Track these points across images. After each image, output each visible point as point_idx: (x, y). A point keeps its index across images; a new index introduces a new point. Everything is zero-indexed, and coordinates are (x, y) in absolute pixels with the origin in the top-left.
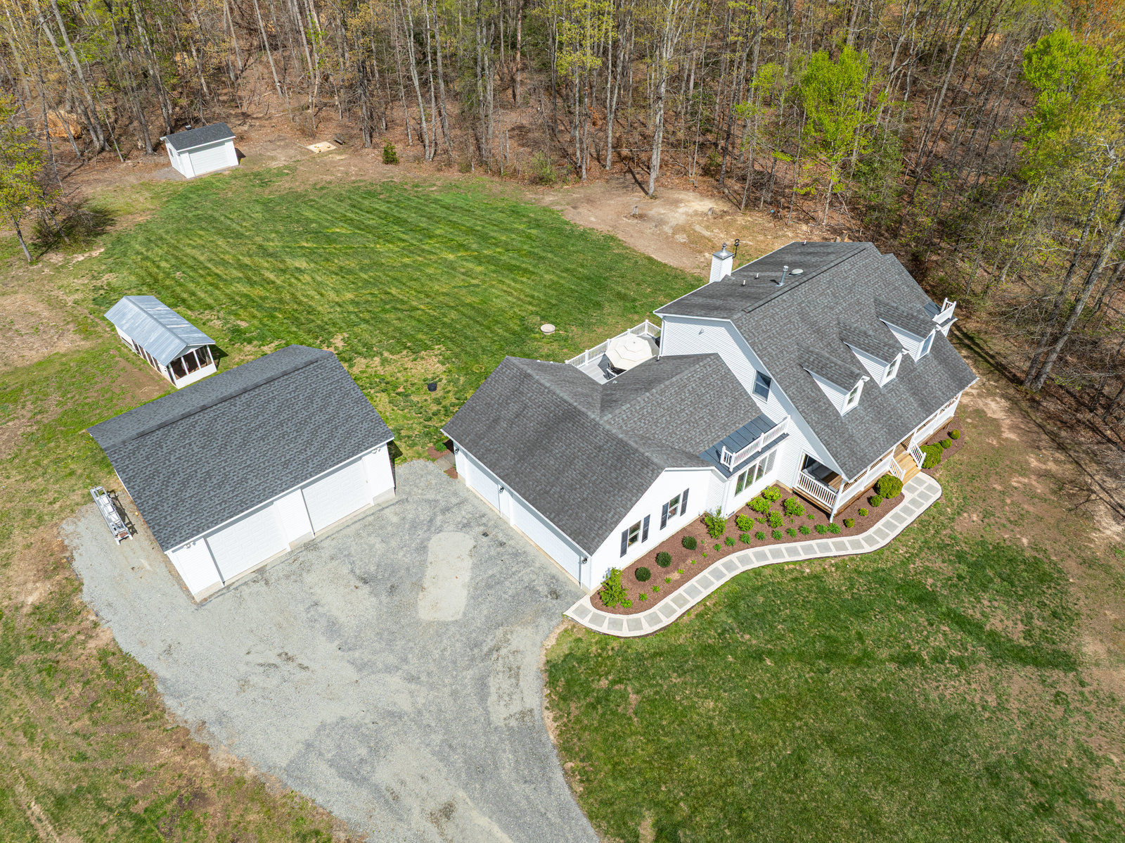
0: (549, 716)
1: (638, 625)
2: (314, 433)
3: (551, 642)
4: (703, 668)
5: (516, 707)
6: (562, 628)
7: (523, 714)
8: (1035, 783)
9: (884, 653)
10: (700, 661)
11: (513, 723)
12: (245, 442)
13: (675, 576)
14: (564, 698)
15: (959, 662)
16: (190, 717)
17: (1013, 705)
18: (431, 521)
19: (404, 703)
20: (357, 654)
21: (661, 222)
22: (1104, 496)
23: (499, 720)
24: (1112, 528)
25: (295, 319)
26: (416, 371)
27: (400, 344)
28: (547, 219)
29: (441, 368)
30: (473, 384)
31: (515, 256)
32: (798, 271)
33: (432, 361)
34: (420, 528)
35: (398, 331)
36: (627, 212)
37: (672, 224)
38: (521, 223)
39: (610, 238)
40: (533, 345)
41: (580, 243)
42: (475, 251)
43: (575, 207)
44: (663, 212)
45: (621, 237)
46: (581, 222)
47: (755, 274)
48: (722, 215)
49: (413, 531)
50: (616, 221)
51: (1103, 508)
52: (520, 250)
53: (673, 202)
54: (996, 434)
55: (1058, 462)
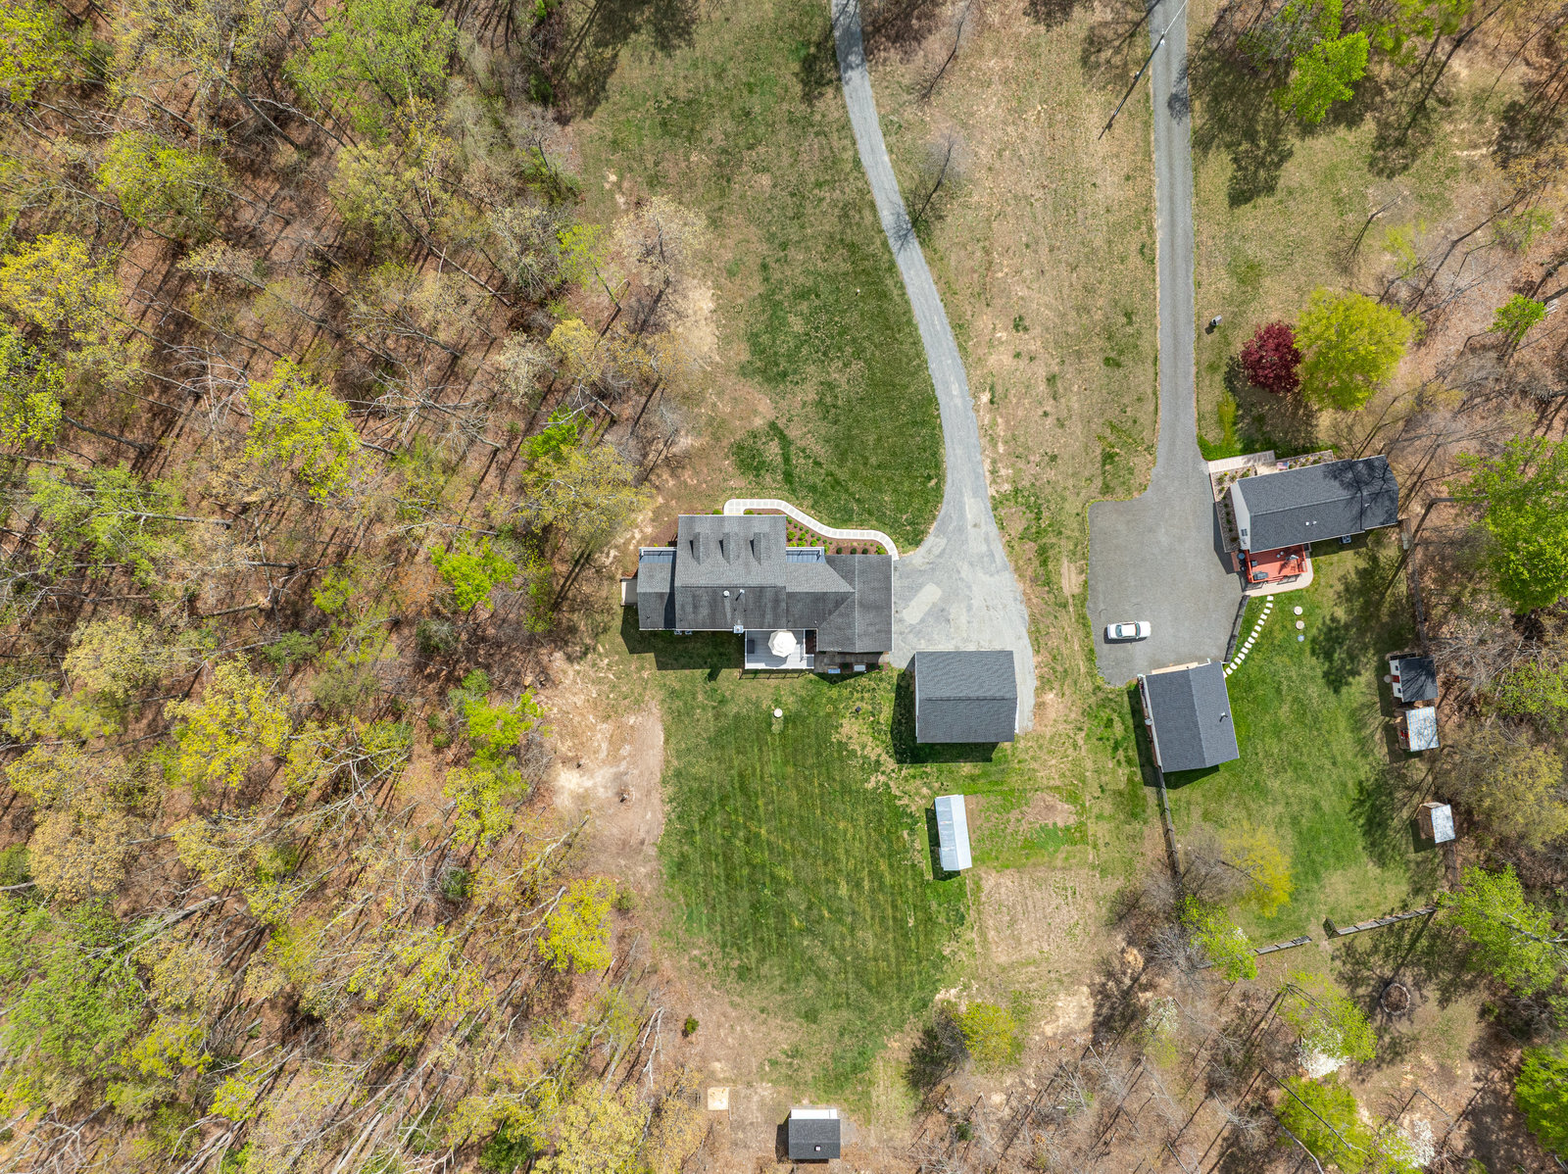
0: (930, 531)
1: (881, 537)
3: (911, 553)
4: (877, 510)
5: (937, 540)
7: (937, 537)
8: (827, 412)
9: (822, 471)
10: (875, 512)
11: (941, 536)
14: (923, 532)
16: (1023, 608)
20: (968, 593)
21: (618, 777)
22: (665, 452)
23: (945, 541)
24: (685, 442)
25: (880, 820)
26: (856, 728)
27: (848, 757)
28: (673, 838)
29: (844, 721)
30: (840, 699)
31: (732, 801)
32: (726, 593)
33: (844, 730)
34: (917, 631)
35: (842, 769)
36: (623, 807)
37: (614, 770)
38: (693, 844)
39: (664, 781)
40: (793, 707)
41: (686, 789)
42: (746, 827)
43: (642, 843)
44: (602, 790)
45: (658, 777)
46: (660, 816)
47: (729, 615)
48: (571, 759)
49: (920, 632)
50: (640, 800)
51: (675, 450)
52: (723, 807)
53: (582, 799)
54: (666, 505)
55: (659, 476)
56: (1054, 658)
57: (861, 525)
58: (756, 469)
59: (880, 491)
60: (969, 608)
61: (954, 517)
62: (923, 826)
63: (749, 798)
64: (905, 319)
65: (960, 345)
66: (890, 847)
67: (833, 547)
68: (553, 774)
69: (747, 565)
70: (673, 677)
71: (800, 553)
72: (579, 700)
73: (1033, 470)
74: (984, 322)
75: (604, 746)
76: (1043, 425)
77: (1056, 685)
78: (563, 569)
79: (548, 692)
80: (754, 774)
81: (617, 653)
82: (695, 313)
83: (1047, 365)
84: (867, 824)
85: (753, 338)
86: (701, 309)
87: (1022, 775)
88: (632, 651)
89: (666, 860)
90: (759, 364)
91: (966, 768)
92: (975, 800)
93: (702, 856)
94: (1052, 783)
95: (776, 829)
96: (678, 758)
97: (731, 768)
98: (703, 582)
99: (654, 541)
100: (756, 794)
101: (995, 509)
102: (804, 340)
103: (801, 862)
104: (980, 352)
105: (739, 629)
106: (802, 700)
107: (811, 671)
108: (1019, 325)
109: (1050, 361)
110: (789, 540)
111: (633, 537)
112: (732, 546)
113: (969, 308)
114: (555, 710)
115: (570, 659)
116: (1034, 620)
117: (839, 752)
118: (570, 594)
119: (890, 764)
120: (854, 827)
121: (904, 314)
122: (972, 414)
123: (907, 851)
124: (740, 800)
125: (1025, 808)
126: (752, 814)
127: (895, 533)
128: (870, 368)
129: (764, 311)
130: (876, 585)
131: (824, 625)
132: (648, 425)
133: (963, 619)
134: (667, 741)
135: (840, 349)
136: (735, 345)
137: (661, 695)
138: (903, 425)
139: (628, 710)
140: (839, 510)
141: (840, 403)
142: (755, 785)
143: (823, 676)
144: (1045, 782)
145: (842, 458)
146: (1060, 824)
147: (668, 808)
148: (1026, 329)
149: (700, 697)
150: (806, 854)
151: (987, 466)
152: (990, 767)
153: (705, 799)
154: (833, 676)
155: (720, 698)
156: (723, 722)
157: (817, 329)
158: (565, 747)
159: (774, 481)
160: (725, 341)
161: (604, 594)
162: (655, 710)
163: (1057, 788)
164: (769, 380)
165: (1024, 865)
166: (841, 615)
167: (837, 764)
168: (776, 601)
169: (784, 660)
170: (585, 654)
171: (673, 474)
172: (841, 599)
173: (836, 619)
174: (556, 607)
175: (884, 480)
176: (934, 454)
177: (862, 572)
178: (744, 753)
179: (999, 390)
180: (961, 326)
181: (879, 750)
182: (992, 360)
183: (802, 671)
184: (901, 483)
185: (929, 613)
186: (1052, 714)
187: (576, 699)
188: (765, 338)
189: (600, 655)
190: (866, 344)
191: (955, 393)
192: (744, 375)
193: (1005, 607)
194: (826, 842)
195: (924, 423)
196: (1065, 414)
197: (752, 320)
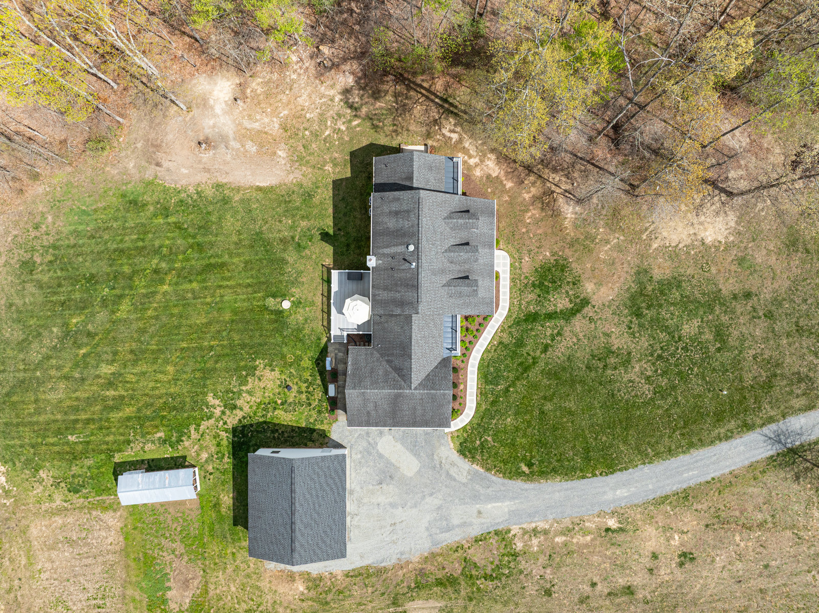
0: (474, 466)
1: (468, 414)
3: (452, 445)
4: (497, 410)
5: (465, 474)
6: (449, 438)
9: (538, 353)
10: (495, 408)
11: (469, 477)
13: (462, 387)
14: (473, 457)
16: (393, 561)
19: (438, 502)
20: (409, 504)
21: (224, 139)
22: (558, 190)
23: (465, 481)
24: (569, 211)
25: (175, 408)
26: (270, 385)
27: (240, 377)
28: (162, 196)
29: (277, 373)
30: (300, 369)
31: (196, 255)
32: (411, 248)
33: (267, 373)
34: (370, 450)
35: (227, 370)
36: (194, 144)
37: (231, 136)
38: (155, 215)
39: (218, 186)
40: (292, 320)
41: (210, 208)
42: (171, 269)
43: (158, 164)
44: (211, 123)
45: (223, 180)
46: (184, 182)
47: (387, 251)
48: (243, 92)
49: (369, 453)
50: (200, 162)
51: (561, 200)
52: (191, 247)
53: (204, 103)
54: (504, 191)
55: (534, 184)
56: (340, 592)
57: (482, 393)
58: (541, 285)
59: (516, 414)
60: (393, 505)
61: (489, 491)
62: (168, 453)
63: (200, 273)
64: (695, 440)
65: (667, 497)
66: (147, 418)
67: (459, 363)
68: (229, 75)
69: (443, 271)
70: (325, 195)
71: (454, 330)
72: (303, 100)
73: (537, 571)
74: (690, 521)
75: (256, 126)
76: (583, 582)
77: (312, 594)
78: (439, 86)
79: (312, 71)
80: (223, 279)
81: (351, 139)
82: (701, 223)
83: (644, 587)
84: (171, 395)
85: (675, 282)
86: (705, 230)
87: (220, 556)
88: (353, 154)
89: (140, 188)
90: (650, 288)
91: (227, 499)
92: (195, 506)
93: (143, 225)
94: (212, 587)
95: (167, 301)
96: (242, 201)
97: (231, 255)
98: (425, 221)
99: (467, 177)
100: (204, 281)
101: (497, 533)
102: (674, 334)
103: (134, 326)
104: (660, 518)
105: (372, 262)
106: (299, 330)
107: (329, 339)
108: (686, 558)
109: (648, 589)
110: (466, 318)
111: (470, 157)
112: (463, 255)
113: (705, 507)
114: (294, 76)
115: (346, 92)
116: (380, 572)
117: (245, 368)
118: (412, 93)
119: (233, 420)
120: (169, 382)
121: (700, 440)
122: (596, 510)
123: (143, 436)
124: (198, 264)
125: (186, 558)
126: (184, 276)
127: (473, 428)
128: (646, 404)
129: (704, 294)
130: (419, 412)
131: (376, 355)
132: (585, 174)
133: (381, 499)
134: (259, 189)
135: (665, 373)
136: (669, 263)
137: (307, 184)
138: (585, 438)
139: (293, 149)
140: (497, 370)
141: (609, 372)
142: (213, 280)
143: (324, 352)
144: (213, 580)
145: (553, 374)
146: (169, 594)
147: (192, 190)
148: (681, 564)
149: (304, 224)
150: (143, 331)
151: (542, 525)
152: (228, 524)
153: (200, 228)
154: (324, 361)
155: (303, 244)
156: (278, 247)
157: (685, 349)
158: (256, 85)
159: (528, 303)
160: (673, 254)
161: (412, 128)
162: (291, 177)
163: (207, 592)
164: (633, 298)
165: (127, 556)
166: (386, 374)
167: (232, 365)
168: (402, 304)
169: (340, 311)
170: (351, 107)
171: (535, 199)
172: (403, 373)
173: (383, 368)
174: (400, 78)
175: (528, 417)
176: (554, 470)
177: (433, 398)
178: (245, 269)
179: (620, 538)
180: (686, 498)
181: (246, 408)
182: (650, 531)
183: (329, 330)
184: (525, 435)
185: (388, 463)
186: (283, 588)
187: (304, 97)
188: (676, 295)
189: (350, 121)
190: (670, 400)
191: (618, 492)
192: (638, 273)
193: (394, 542)
194: (153, 352)
195: (587, 459)
196: (593, 604)
197: (694, 282)
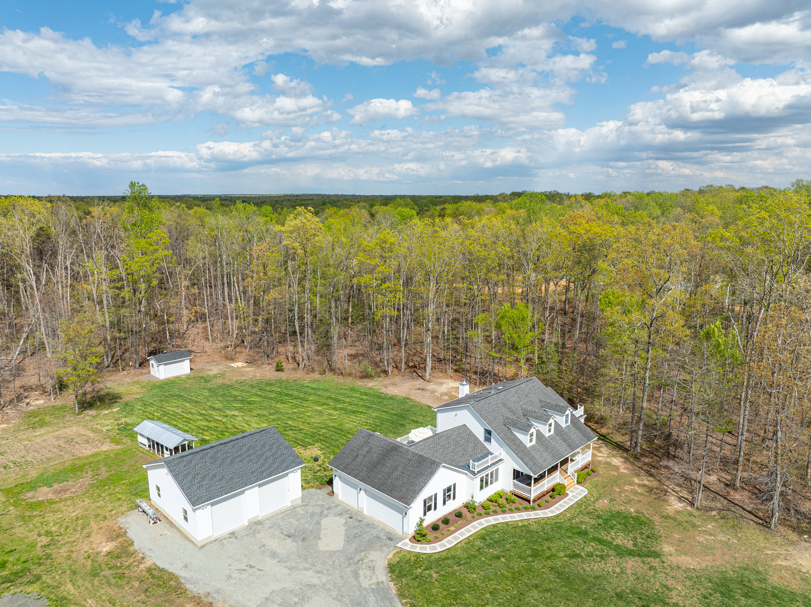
0: (392, 584)
1: (435, 548)
2: (266, 460)
3: (390, 556)
4: (470, 563)
5: (374, 580)
6: (395, 551)
7: (378, 583)
8: (640, 598)
9: (562, 554)
10: (468, 560)
11: (373, 586)
12: (232, 462)
13: (453, 528)
14: (399, 577)
15: (602, 557)
17: (629, 571)
18: (321, 513)
19: (315, 581)
20: (288, 564)
21: (434, 391)
22: (674, 494)
26: (306, 454)
29: (320, 452)
33: (315, 450)
39: (407, 399)
42: (333, 406)
43: (386, 387)
45: (413, 398)
49: (312, 517)
50: (409, 392)
51: (673, 498)
54: (616, 471)
60: (274, 555)
77: (104, 560)
87: (110, 495)
94: (68, 503)
116: (177, 591)
125: (93, 482)
126: (336, 409)
133: (272, 544)
134: (429, 406)
144: (78, 501)
146: (43, 489)
159: (582, 522)
163: (59, 503)
165: (74, 461)
177: (421, 463)
185: (317, 531)
